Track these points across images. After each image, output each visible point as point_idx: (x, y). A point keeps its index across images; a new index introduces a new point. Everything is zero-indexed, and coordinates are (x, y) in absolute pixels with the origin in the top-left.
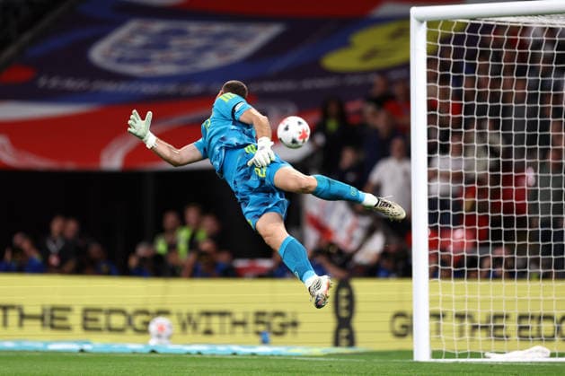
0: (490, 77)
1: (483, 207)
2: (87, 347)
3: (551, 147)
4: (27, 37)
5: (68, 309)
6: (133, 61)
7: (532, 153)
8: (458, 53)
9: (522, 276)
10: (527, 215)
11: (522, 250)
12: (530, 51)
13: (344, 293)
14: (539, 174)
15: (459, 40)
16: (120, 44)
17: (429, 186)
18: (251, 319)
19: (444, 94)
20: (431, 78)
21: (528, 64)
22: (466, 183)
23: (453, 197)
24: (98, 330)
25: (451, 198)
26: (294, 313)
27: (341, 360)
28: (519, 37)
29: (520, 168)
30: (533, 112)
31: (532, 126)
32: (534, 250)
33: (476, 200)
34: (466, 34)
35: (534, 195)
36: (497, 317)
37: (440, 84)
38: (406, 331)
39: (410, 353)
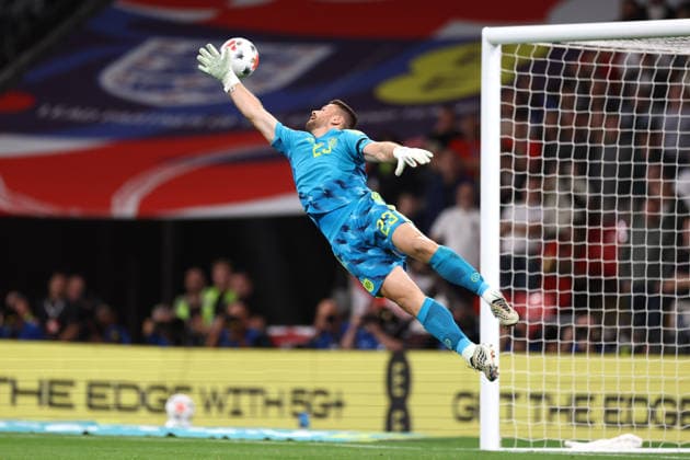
0: (575, 112)
1: (565, 267)
2: (92, 429)
3: (647, 196)
4: (25, 58)
5: (70, 383)
6: (150, 88)
7: (624, 203)
8: (538, 83)
9: (611, 349)
10: (618, 278)
11: (610, 319)
12: (623, 82)
13: (398, 367)
14: (632, 229)
15: (539, 67)
16: (136, 67)
17: (501, 241)
18: (287, 399)
19: (521, 132)
20: (505, 112)
21: (621, 98)
22: (545, 239)
23: (530, 255)
24: (106, 408)
25: (527, 256)
26: (340, 393)
27: (395, 447)
28: (610, 65)
29: (610, 220)
30: (625, 155)
31: (625, 171)
32: (625, 319)
33: (557, 258)
34: (548, 60)
35: (625, 253)
36: (580, 398)
37: (516, 120)
38: (472, 414)
39: (476, 441)
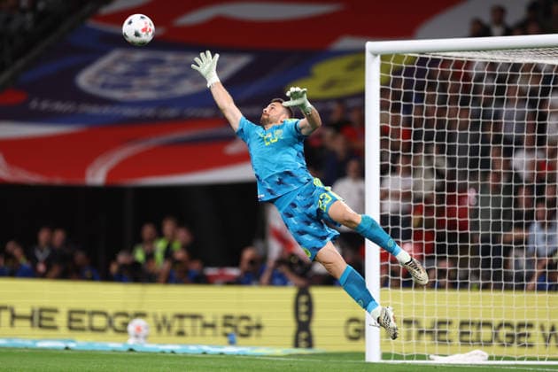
0: (436, 106)
1: (429, 224)
2: (71, 345)
3: (491, 170)
4: (20, 63)
5: (55, 311)
6: (115, 87)
7: (474, 175)
8: (408, 84)
9: (464, 286)
10: (469, 232)
11: (464, 263)
12: (473, 83)
13: (303, 299)
14: (479, 194)
15: (409, 72)
16: (104, 71)
17: (381, 204)
18: (219, 322)
19: (396, 121)
20: (384, 106)
21: (471, 95)
22: (414, 202)
23: (403, 214)
24: (82, 329)
25: (400, 215)
26: (259, 318)
27: (301, 360)
28: (463, 71)
29: (463, 188)
30: (475, 139)
31: (474, 151)
32: (475, 263)
33: (423, 217)
34: (416, 66)
35: (475, 213)
36: (441, 323)
37: (392, 112)
38: (359, 334)
39: (362, 355)
